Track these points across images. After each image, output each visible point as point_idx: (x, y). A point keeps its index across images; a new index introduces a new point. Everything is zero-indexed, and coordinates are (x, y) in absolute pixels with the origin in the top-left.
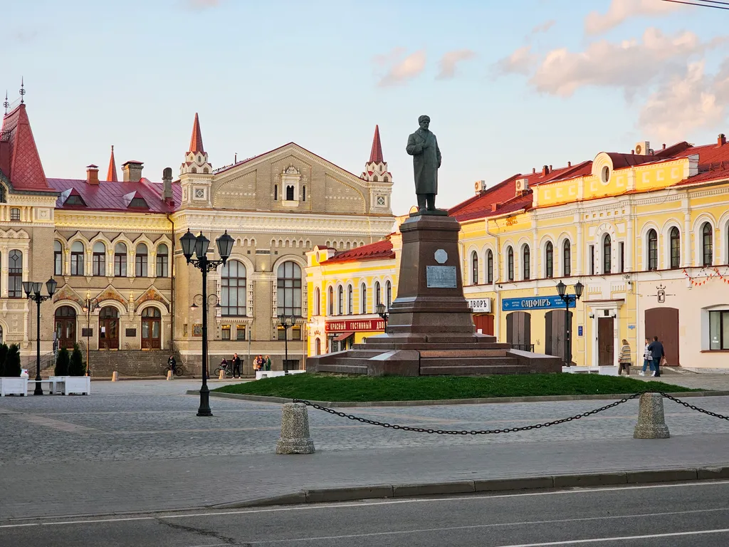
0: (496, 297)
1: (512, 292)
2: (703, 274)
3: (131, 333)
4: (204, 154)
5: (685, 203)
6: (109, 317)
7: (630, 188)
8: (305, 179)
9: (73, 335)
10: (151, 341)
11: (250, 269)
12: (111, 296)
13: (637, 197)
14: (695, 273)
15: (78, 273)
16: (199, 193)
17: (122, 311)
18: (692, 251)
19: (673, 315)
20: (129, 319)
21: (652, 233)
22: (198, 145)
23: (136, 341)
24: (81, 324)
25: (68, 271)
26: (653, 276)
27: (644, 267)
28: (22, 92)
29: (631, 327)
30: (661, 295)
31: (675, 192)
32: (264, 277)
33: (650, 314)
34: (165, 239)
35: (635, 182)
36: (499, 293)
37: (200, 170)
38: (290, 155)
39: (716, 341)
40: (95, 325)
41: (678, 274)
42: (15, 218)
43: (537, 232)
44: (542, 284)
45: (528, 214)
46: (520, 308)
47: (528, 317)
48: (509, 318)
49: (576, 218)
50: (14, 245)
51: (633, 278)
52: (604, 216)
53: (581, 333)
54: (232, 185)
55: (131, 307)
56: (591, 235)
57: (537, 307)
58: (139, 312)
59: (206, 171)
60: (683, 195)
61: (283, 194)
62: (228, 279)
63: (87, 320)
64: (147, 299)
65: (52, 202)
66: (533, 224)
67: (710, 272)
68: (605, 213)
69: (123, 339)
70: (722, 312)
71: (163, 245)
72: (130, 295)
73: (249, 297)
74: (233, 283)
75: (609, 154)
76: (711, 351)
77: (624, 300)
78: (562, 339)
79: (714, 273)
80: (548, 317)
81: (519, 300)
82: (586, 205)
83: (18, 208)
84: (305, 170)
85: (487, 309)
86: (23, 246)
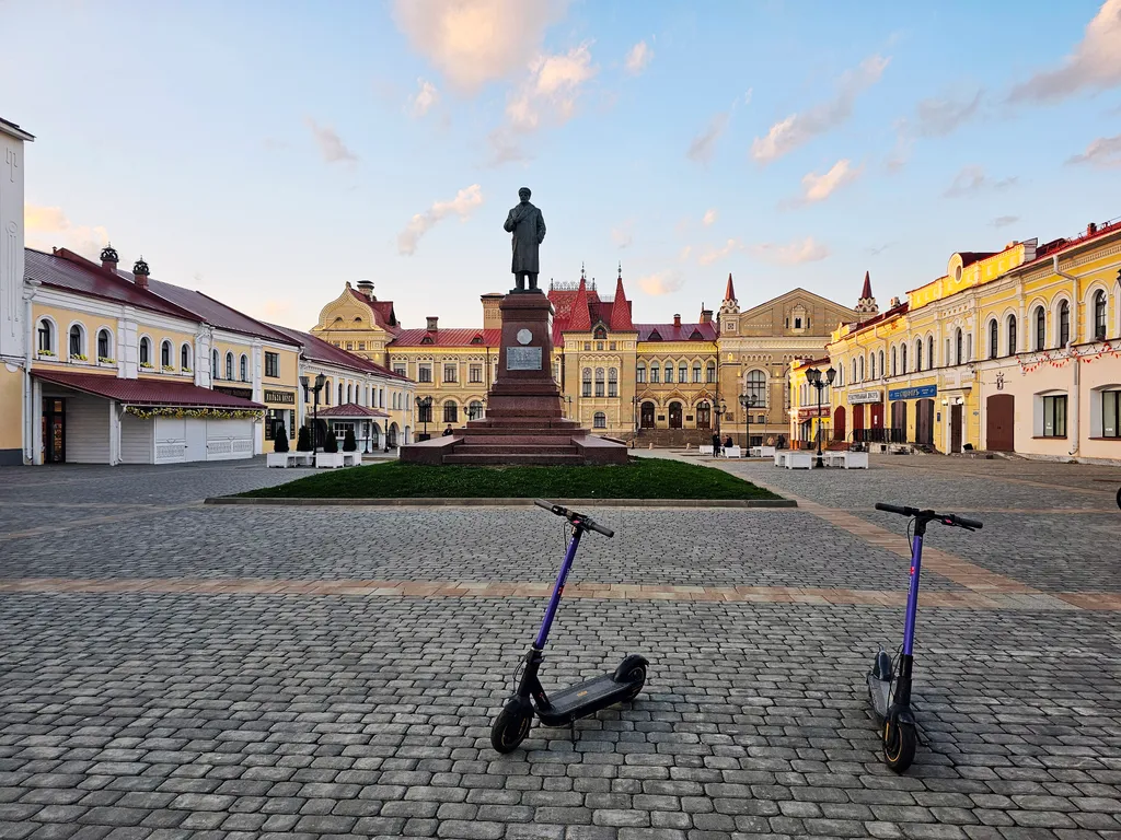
0: (884, 389)
1: (895, 384)
2: (1034, 360)
3: (690, 418)
4: (734, 299)
5: (1019, 289)
6: (675, 408)
7: (975, 282)
8: (809, 313)
9: (653, 418)
10: (704, 424)
11: (768, 376)
12: (676, 395)
13: (980, 290)
14: (1027, 359)
15: (655, 381)
16: (731, 326)
17: (684, 404)
18: (1026, 337)
19: (1010, 399)
20: (688, 409)
21: (994, 323)
22: (731, 295)
23: (693, 423)
24: (657, 413)
25: (649, 381)
26: (993, 364)
27: (986, 355)
28: (620, 270)
29: (975, 414)
30: (1000, 383)
31: (1009, 280)
32: (778, 381)
33: (991, 400)
34: (712, 358)
35: (980, 276)
36: (887, 386)
37: (731, 311)
38: (798, 297)
39: (1050, 427)
40: (666, 413)
41: (1013, 361)
42: (613, 348)
43: (911, 333)
44: (914, 376)
45: (904, 317)
46: (899, 398)
47: (905, 404)
48: (893, 405)
49: (936, 316)
50: (611, 365)
51: (977, 367)
52: (957, 312)
53: (939, 420)
54: (754, 320)
55: (690, 402)
56: (949, 329)
57: (910, 397)
58: (695, 405)
59: (735, 311)
60: (1018, 279)
61: (793, 324)
62: (752, 382)
63: (661, 410)
64: (700, 396)
65: (635, 337)
66: (908, 325)
67: (1041, 356)
68: (957, 308)
69: (685, 423)
70: (1055, 397)
71: (712, 362)
72: (689, 394)
73: (768, 395)
74: (756, 385)
75: (961, 254)
76: (1045, 437)
77: (970, 388)
78: (927, 424)
79: (1044, 357)
80: (918, 404)
81: (899, 391)
82: (943, 303)
83: (614, 343)
84: (809, 307)
85: (878, 399)
86: (617, 365)
